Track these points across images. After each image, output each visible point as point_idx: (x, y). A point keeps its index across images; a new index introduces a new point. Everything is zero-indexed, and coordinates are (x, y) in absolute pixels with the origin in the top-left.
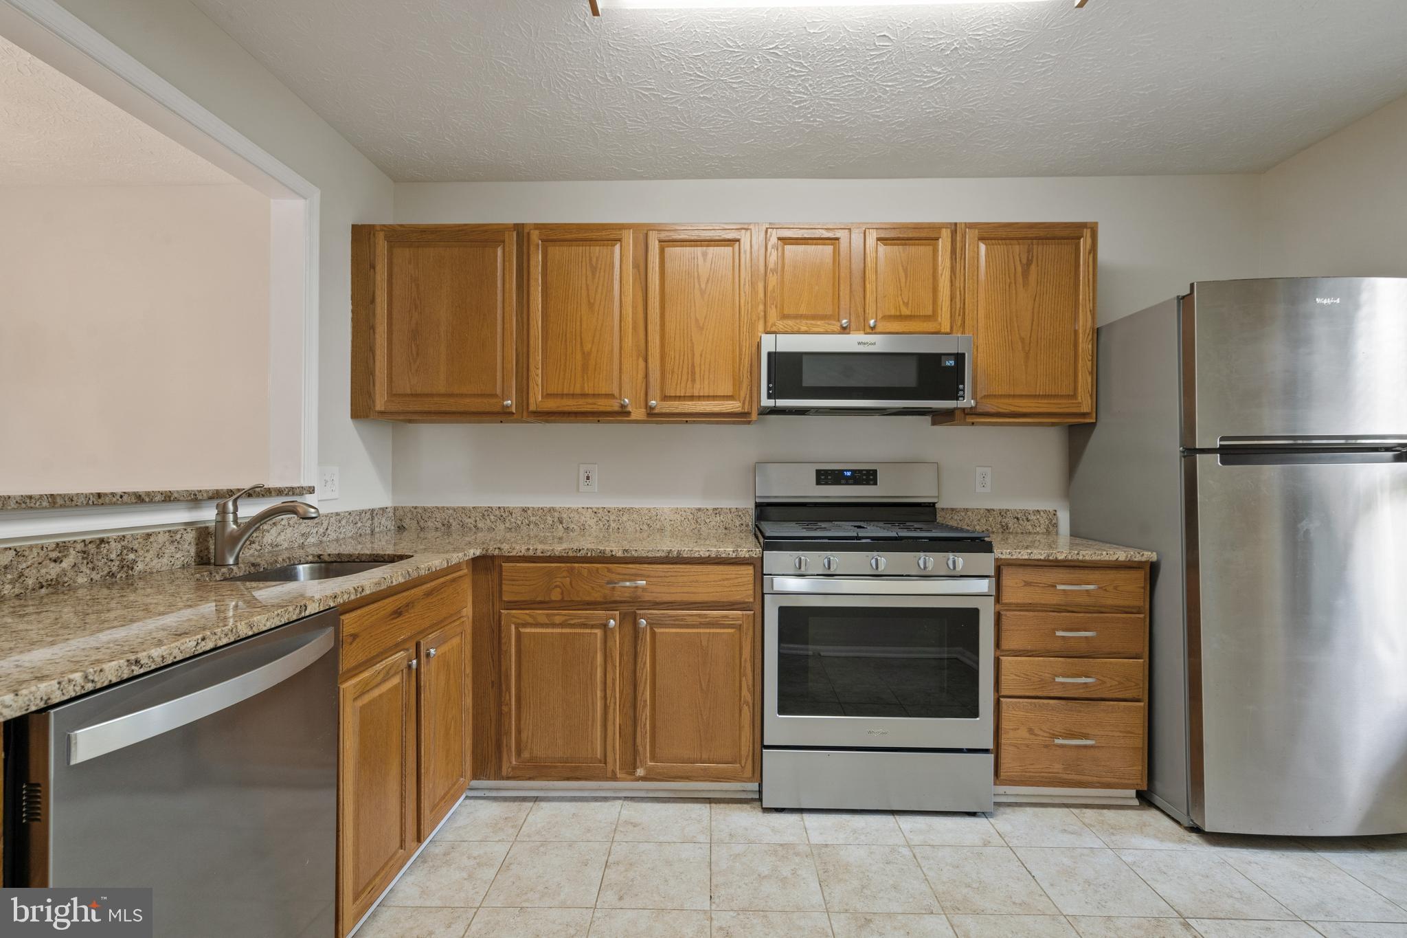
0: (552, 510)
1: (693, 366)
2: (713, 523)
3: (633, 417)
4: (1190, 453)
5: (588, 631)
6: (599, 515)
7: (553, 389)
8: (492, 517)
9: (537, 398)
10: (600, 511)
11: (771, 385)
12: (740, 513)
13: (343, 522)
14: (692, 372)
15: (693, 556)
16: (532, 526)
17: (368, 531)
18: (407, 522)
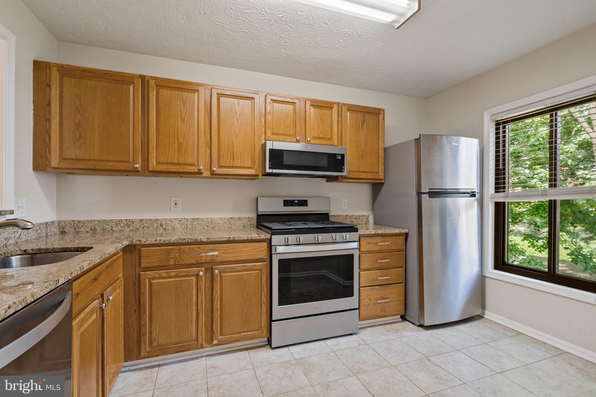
0: (156, 220)
1: (233, 153)
2: (238, 224)
3: (204, 175)
4: (419, 194)
5: (188, 278)
6: (182, 222)
7: (162, 160)
8: (122, 225)
9: (153, 164)
11: (270, 163)
12: (250, 219)
14: (233, 156)
16: (145, 229)
17: (44, 235)
18: (67, 229)
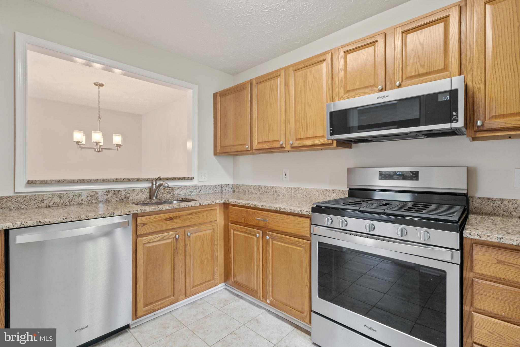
0: (273, 187)
1: (307, 124)
3: (286, 149)
5: (252, 237)
6: (288, 190)
8: (256, 189)
9: (255, 144)
10: (289, 189)
11: (331, 129)
12: (344, 193)
13: (208, 188)
14: (306, 127)
15: (285, 211)
16: (267, 193)
17: (220, 192)
18: (236, 190)
